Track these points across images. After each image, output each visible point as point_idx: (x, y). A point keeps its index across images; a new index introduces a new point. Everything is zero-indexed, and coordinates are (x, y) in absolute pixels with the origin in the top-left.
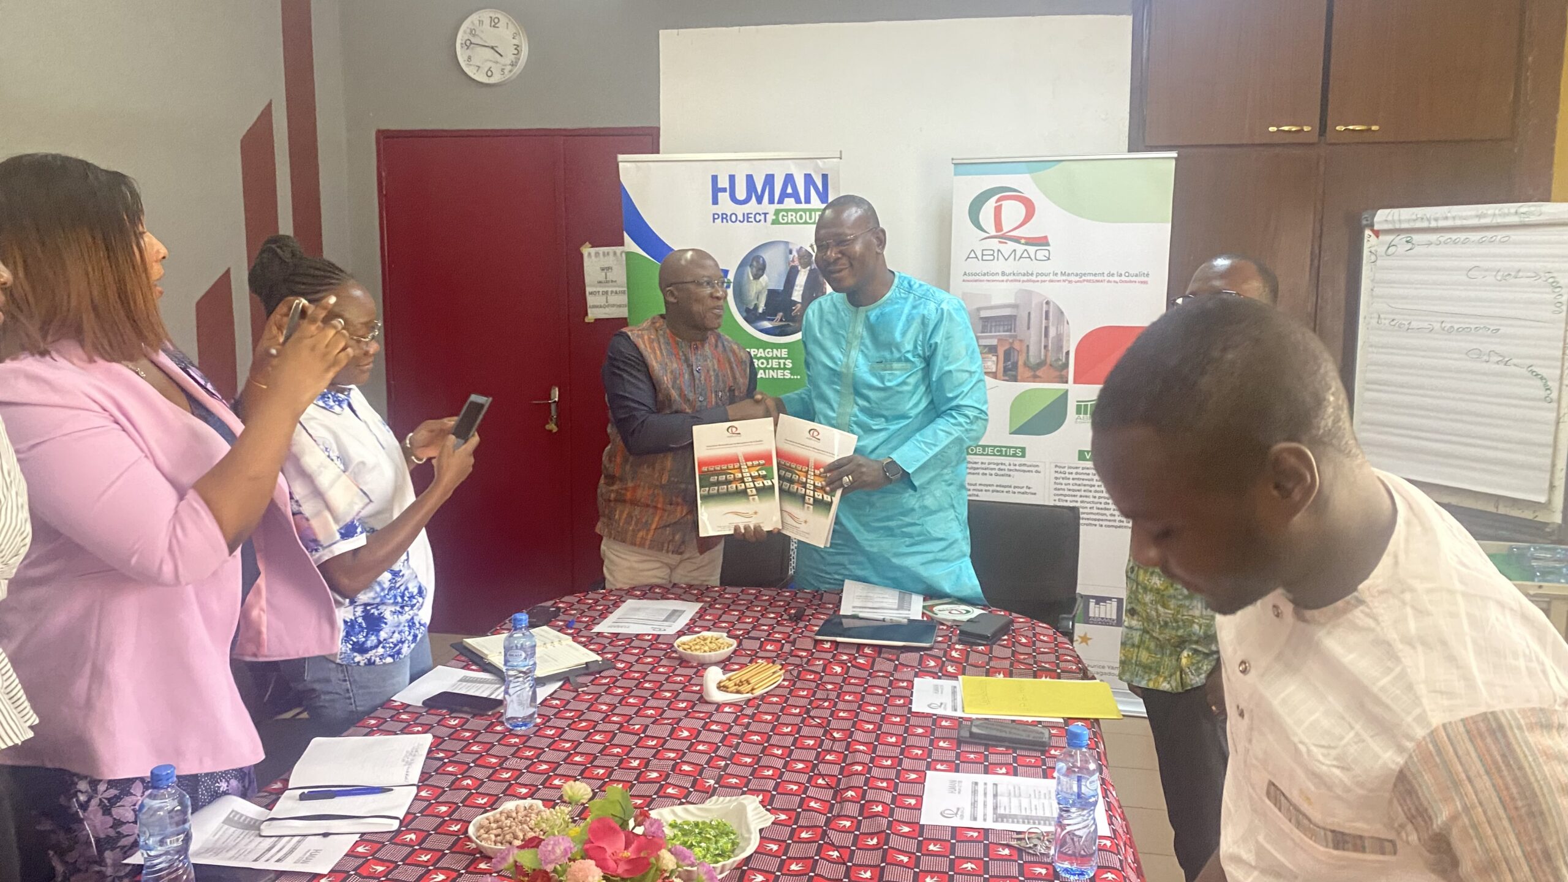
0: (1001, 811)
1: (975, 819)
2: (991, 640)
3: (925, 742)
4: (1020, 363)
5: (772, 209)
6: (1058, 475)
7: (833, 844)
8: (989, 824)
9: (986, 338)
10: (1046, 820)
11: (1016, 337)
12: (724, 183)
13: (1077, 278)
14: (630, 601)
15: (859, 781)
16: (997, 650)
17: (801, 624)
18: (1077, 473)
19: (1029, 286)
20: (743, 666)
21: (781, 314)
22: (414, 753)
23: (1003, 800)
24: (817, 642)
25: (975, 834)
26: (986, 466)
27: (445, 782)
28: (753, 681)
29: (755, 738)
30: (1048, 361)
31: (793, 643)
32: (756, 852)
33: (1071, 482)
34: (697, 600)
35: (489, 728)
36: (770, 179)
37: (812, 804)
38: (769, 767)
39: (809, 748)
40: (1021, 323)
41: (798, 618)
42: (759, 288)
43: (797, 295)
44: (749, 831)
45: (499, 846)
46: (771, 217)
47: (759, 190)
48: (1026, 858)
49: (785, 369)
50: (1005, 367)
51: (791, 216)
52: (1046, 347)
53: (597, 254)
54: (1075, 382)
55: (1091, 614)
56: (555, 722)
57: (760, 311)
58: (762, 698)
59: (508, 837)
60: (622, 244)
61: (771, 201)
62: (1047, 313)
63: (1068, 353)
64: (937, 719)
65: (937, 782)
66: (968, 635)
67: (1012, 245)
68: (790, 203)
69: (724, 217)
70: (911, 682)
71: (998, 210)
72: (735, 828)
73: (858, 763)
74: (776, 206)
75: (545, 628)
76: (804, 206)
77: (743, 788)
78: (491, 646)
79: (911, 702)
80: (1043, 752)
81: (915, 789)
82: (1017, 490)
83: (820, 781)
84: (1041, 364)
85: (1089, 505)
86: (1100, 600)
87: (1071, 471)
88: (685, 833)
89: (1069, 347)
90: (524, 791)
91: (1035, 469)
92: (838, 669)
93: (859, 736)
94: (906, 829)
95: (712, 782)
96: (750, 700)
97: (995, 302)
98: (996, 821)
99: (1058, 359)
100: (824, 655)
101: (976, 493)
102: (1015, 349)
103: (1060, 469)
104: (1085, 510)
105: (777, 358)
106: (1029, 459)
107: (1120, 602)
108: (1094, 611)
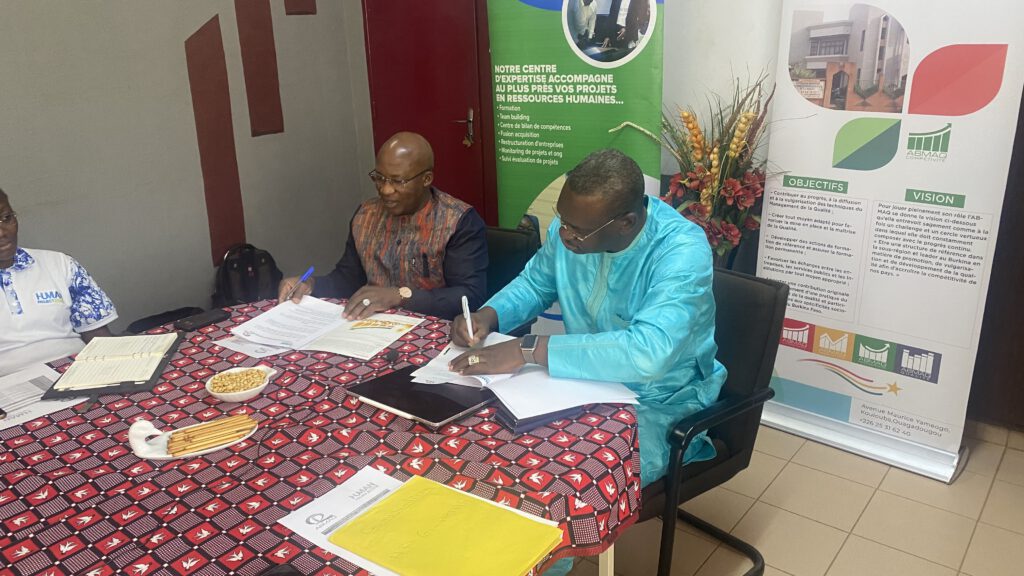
4: (850, 89)
6: (881, 215)
9: (811, 60)
11: (846, 59)
18: (902, 215)
21: (607, 40)
26: (806, 199)
30: (881, 88)
33: (895, 223)
40: (854, 43)
42: (589, 15)
43: (621, 21)
49: (611, 94)
50: (832, 94)
52: (879, 70)
54: (911, 111)
55: (904, 365)
57: (591, 37)
62: (884, 30)
63: (905, 78)
82: (835, 227)
84: (873, 90)
85: (913, 251)
86: (914, 352)
87: (895, 211)
89: (907, 69)
91: (854, 206)
97: (826, 20)
99: (893, 85)
101: (794, 226)
102: (845, 73)
103: (883, 208)
104: (907, 255)
105: (604, 83)
106: (851, 195)
107: (938, 358)
108: (907, 361)
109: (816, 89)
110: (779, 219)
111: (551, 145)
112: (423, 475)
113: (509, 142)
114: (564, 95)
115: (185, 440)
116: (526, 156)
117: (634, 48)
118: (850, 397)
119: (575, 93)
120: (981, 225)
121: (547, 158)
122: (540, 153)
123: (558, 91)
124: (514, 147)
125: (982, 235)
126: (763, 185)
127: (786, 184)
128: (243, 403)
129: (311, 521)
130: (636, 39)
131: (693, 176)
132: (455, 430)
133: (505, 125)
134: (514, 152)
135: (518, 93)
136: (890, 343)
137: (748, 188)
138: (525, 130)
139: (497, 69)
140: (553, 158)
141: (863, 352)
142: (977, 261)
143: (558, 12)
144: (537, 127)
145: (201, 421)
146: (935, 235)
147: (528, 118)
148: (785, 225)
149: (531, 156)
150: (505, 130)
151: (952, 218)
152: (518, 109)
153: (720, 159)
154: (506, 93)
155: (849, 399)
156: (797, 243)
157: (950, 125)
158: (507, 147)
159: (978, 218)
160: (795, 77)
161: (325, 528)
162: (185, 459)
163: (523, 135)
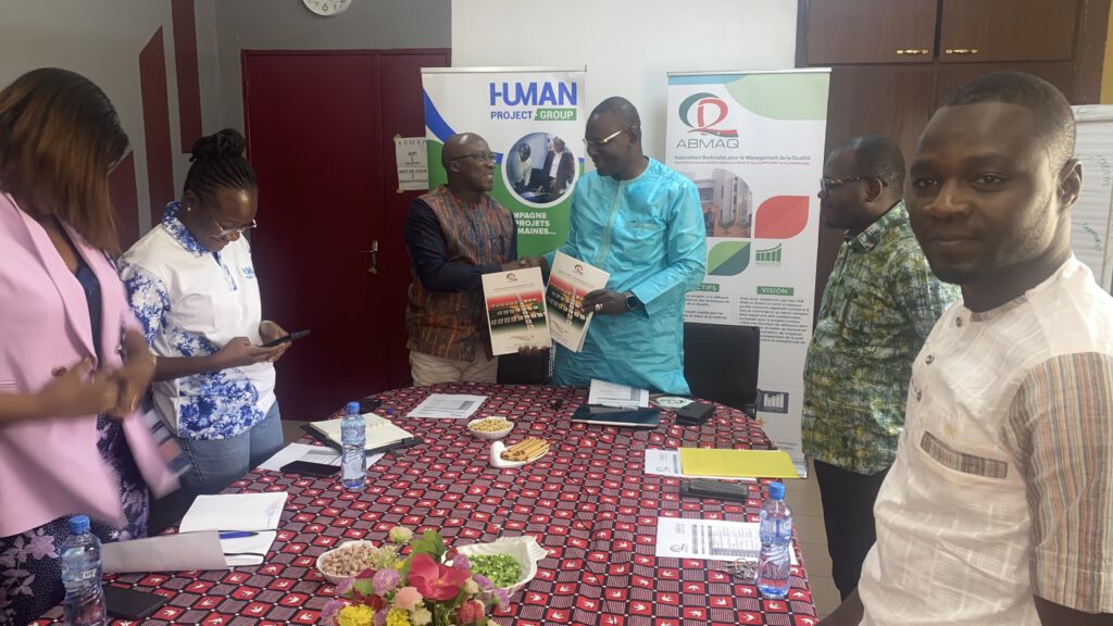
0: (716, 546)
1: (696, 552)
2: (700, 421)
3: (656, 496)
4: (716, 223)
5: (534, 109)
6: (742, 304)
7: (591, 572)
8: (707, 556)
10: (749, 553)
11: (712, 204)
12: (499, 89)
13: (759, 161)
14: (433, 395)
15: (609, 524)
16: (705, 429)
17: (560, 411)
18: (756, 303)
19: (723, 167)
20: (519, 441)
21: (541, 187)
22: (274, 506)
23: (716, 538)
24: (572, 424)
25: (697, 564)
27: (298, 528)
28: (526, 452)
29: (530, 493)
30: (736, 222)
31: (555, 424)
32: (534, 578)
33: (751, 309)
34: (483, 394)
35: (331, 487)
36: (533, 86)
37: (574, 542)
38: (541, 515)
39: (570, 501)
40: (717, 193)
41: (557, 407)
42: (525, 168)
43: (553, 173)
44: (529, 563)
45: (340, 576)
46: (534, 115)
47: (525, 94)
48: (736, 581)
49: (544, 227)
51: (549, 114)
52: (735, 211)
53: (405, 143)
54: (756, 236)
55: (765, 404)
56: (379, 483)
57: (526, 184)
58: (534, 464)
59: (347, 569)
60: (424, 135)
61: (534, 103)
62: (736, 186)
63: (751, 216)
64: (663, 479)
65: (666, 525)
66: (683, 418)
67: (710, 136)
68: (548, 104)
69: (500, 115)
70: (643, 453)
71: (701, 111)
72: (518, 560)
73: (607, 511)
74: (538, 107)
75: (371, 414)
76: (558, 107)
77: (523, 531)
78: (331, 428)
79: (644, 466)
80: (743, 503)
81: (650, 530)
82: (711, 315)
83: (580, 525)
84: (731, 224)
85: (765, 326)
86: (772, 394)
87: (751, 301)
88: (480, 564)
89: (751, 211)
90: (358, 534)
91: (725, 300)
92: (589, 443)
93: (606, 491)
94: (645, 560)
95: (499, 526)
96: (523, 467)
97: (697, 178)
98: (712, 553)
99: (744, 220)
100: (577, 433)
102: (712, 212)
103: (744, 300)
106: (721, 293)
107: (786, 396)
108: (767, 401)
117: (563, 194)
125: (805, 312)
130: (565, 187)
142: (803, 329)
146: (778, 315)
151: (787, 303)
157: (780, 245)
159: (802, 301)
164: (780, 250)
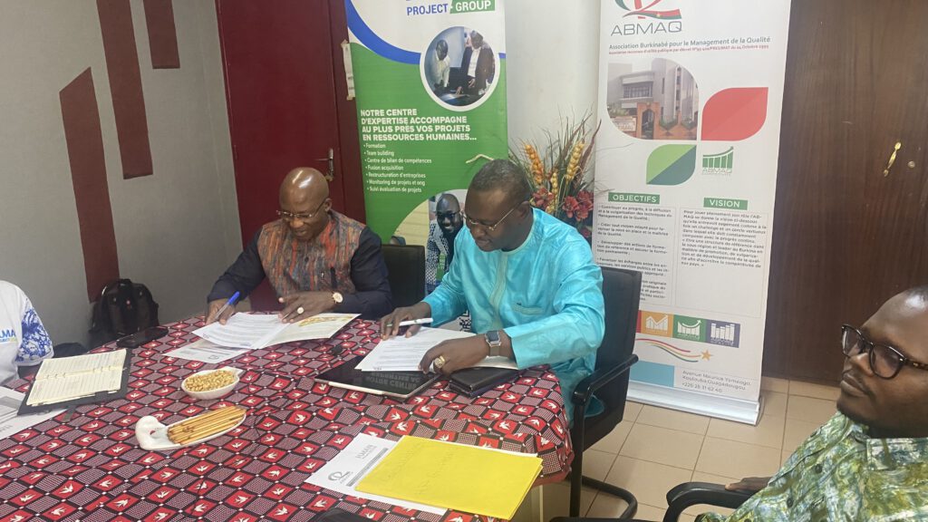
4: (656, 123)
6: (687, 219)
9: (625, 102)
11: (652, 100)
13: (705, 46)
18: (703, 218)
19: (664, 55)
21: (460, 88)
26: (627, 211)
30: (680, 121)
33: (698, 225)
40: (657, 87)
42: (444, 67)
43: (472, 72)
46: (450, 7)
49: (465, 132)
50: (643, 127)
51: (465, 5)
52: (677, 108)
54: (703, 138)
55: (712, 336)
57: (446, 85)
62: (679, 78)
63: (696, 113)
69: (415, 10)
82: (652, 231)
84: (673, 123)
85: (712, 245)
86: (720, 324)
87: (697, 215)
89: (697, 107)
91: (665, 213)
97: (635, 70)
99: (688, 119)
101: (619, 232)
102: (651, 111)
103: (688, 214)
104: (709, 249)
105: (459, 124)
106: (662, 205)
107: (737, 327)
108: (715, 332)
109: (631, 124)
110: (607, 227)
111: (414, 176)
112: (411, 434)
113: (376, 175)
114: (425, 134)
115: (184, 431)
116: (391, 186)
117: (483, 95)
118: (673, 367)
119: (434, 132)
120: (760, 222)
121: (412, 186)
122: (405, 183)
123: (419, 131)
124: (381, 179)
125: (762, 230)
126: (592, 201)
127: (610, 199)
128: (219, 399)
129: (333, 477)
130: (484, 87)
131: (538, 196)
132: (420, 400)
133: (371, 161)
134: (381, 182)
135: (383, 133)
136: (702, 320)
137: (582, 204)
138: (390, 164)
139: (363, 113)
140: (417, 186)
141: (681, 328)
142: (759, 249)
143: (416, 66)
144: (401, 161)
145: (188, 417)
146: (729, 232)
147: (392, 154)
148: (613, 232)
149: (396, 186)
150: (372, 164)
151: (739, 218)
152: (384, 146)
153: (559, 182)
154: (372, 133)
155: (672, 368)
156: (623, 246)
157: (732, 148)
158: (374, 179)
159: (758, 217)
160: (612, 115)
161: (347, 481)
162: (190, 447)
163: (388, 168)
164: (732, 154)
